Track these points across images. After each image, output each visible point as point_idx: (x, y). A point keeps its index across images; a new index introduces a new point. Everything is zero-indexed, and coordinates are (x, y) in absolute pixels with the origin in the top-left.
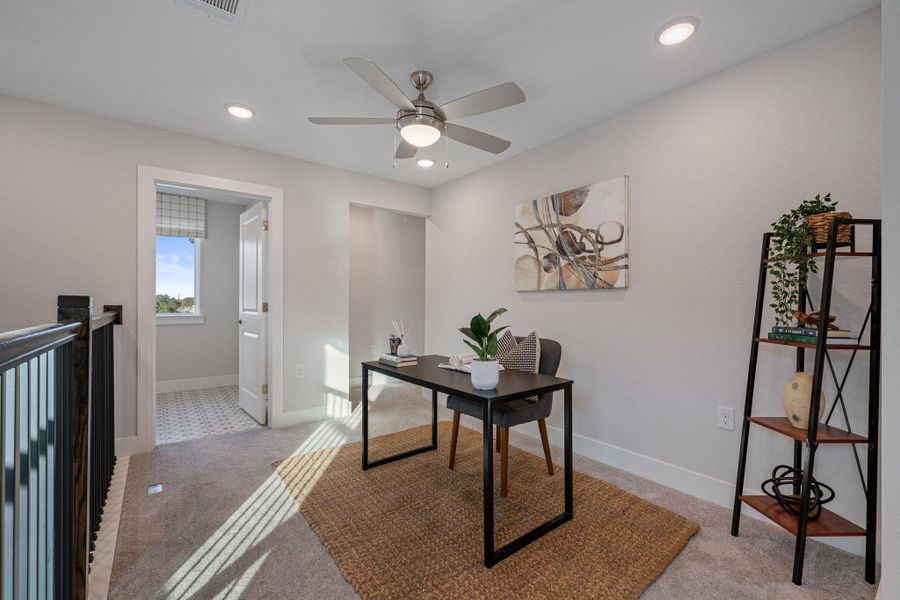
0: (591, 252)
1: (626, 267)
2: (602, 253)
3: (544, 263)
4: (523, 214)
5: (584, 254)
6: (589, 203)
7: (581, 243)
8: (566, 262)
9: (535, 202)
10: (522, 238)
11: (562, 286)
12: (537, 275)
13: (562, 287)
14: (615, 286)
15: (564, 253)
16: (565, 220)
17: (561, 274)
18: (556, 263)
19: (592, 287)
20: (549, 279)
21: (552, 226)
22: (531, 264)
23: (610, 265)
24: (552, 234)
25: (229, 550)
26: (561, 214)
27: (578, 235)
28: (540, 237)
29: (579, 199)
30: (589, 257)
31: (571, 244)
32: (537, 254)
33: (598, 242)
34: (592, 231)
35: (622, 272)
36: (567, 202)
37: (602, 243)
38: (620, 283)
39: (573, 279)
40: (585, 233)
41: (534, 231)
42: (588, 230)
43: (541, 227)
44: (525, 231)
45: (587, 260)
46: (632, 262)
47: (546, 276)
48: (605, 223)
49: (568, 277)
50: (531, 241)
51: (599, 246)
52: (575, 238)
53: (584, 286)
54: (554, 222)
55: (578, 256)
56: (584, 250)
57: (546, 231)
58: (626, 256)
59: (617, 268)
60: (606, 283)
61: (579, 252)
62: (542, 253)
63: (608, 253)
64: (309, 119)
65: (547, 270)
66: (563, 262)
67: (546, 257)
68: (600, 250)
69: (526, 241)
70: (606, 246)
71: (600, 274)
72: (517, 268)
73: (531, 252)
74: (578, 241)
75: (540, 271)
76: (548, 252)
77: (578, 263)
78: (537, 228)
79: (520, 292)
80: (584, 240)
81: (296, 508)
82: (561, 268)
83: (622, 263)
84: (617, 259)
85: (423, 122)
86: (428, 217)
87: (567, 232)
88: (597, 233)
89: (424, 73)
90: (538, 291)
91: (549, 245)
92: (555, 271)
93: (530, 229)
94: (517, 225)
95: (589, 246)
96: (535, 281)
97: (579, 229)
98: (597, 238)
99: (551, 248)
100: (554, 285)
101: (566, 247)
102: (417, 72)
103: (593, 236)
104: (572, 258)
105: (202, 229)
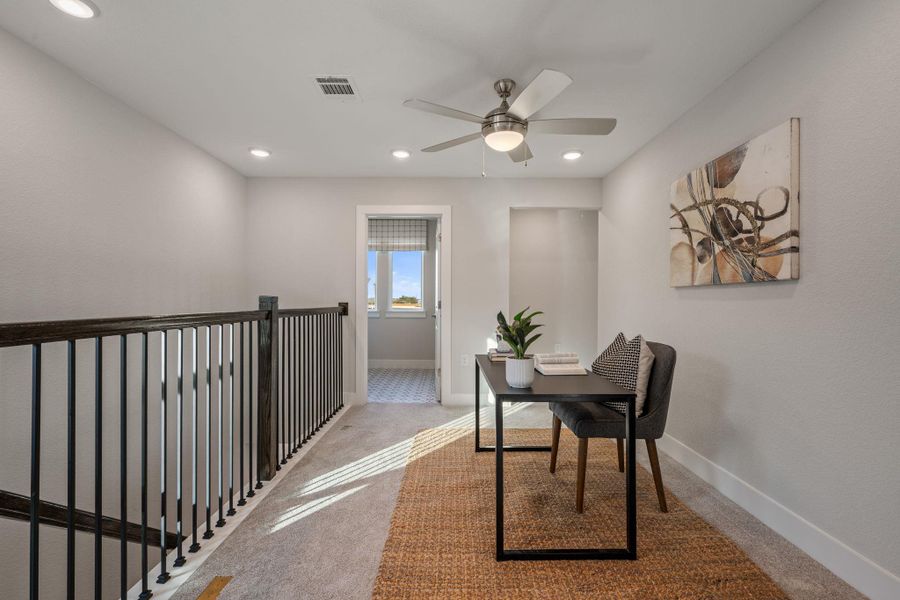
0: (749, 232)
1: (795, 249)
2: (762, 233)
3: (698, 250)
4: (678, 192)
5: (741, 236)
6: (747, 167)
7: (738, 221)
8: (721, 248)
9: (689, 177)
10: (677, 223)
11: (717, 279)
12: (691, 266)
13: (716, 281)
14: (779, 277)
15: (718, 237)
16: (720, 194)
17: (715, 264)
18: (710, 251)
19: (750, 280)
20: (703, 271)
21: (706, 203)
22: (685, 253)
23: (773, 248)
24: (706, 213)
25: (347, 477)
26: (716, 186)
27: (733, 211)
28: (695, 219)
29: (735, 162)
30: (747, 239)
31: (726, 225)
32: (691, 241)
33: (757, 218)
34: (750, 203)
35: (787, 257)
36: (723, 171)
37: (762, 219)
38: (784, 273)
39: (728, 270)
40: (742, 207)
41: (688, 213)
42: (746, 203)
43: (695, 206)
44: (679, 214)
45: (745, 243)
46: (804, 242)
47: (701, 267)
48: (766, 190)
49: (724, 267)
50: (685, 225)
51: (759, 223)
52: (730, 216)
53: (741, 279)
54: (709, 198)
55: (734, 239)
56: (741, 230)
57: (700, 211)
58: (795, 233)
59: (780, 252)
60: (766, 273)
61: (735, 234)
62: (697, 238)
63: (770, 231)
64: (423, 150)
65: (701, 259)
66: (718, 248)
67: (701, 243)
68: (760, 228)
69: (680, 225)
70: (766, 223)
71: (760, 262)
72: (672, 258)
73: (685, 239)
74: (734, 219)
75: (694, 261)
76: (702, 237)
77: (733, 248)
78: (691, 208)
79: (678, 288)
80: (742, 217)
81: (404, 465)
82: (715, 257)
83: (786, 244)
84: (780, 239)
85: (504, 128)
86: (600, 209)
87: (721, 209)
88: (756, 206)
89: (504, 81)
90: (693, 286)
91: (703, 228)
92: (710, 260)
93: (685, 210)
94: (673, 207)
95: (747, 225)
96: (688, 274)
97: (735, 203)
98: (756, 213)
99: (705, 231)
100: (708, 278)
101: (722, 229)
102: (498, 82)
103: (751, 209)
104: (727, 243)
105: (424, 244)
